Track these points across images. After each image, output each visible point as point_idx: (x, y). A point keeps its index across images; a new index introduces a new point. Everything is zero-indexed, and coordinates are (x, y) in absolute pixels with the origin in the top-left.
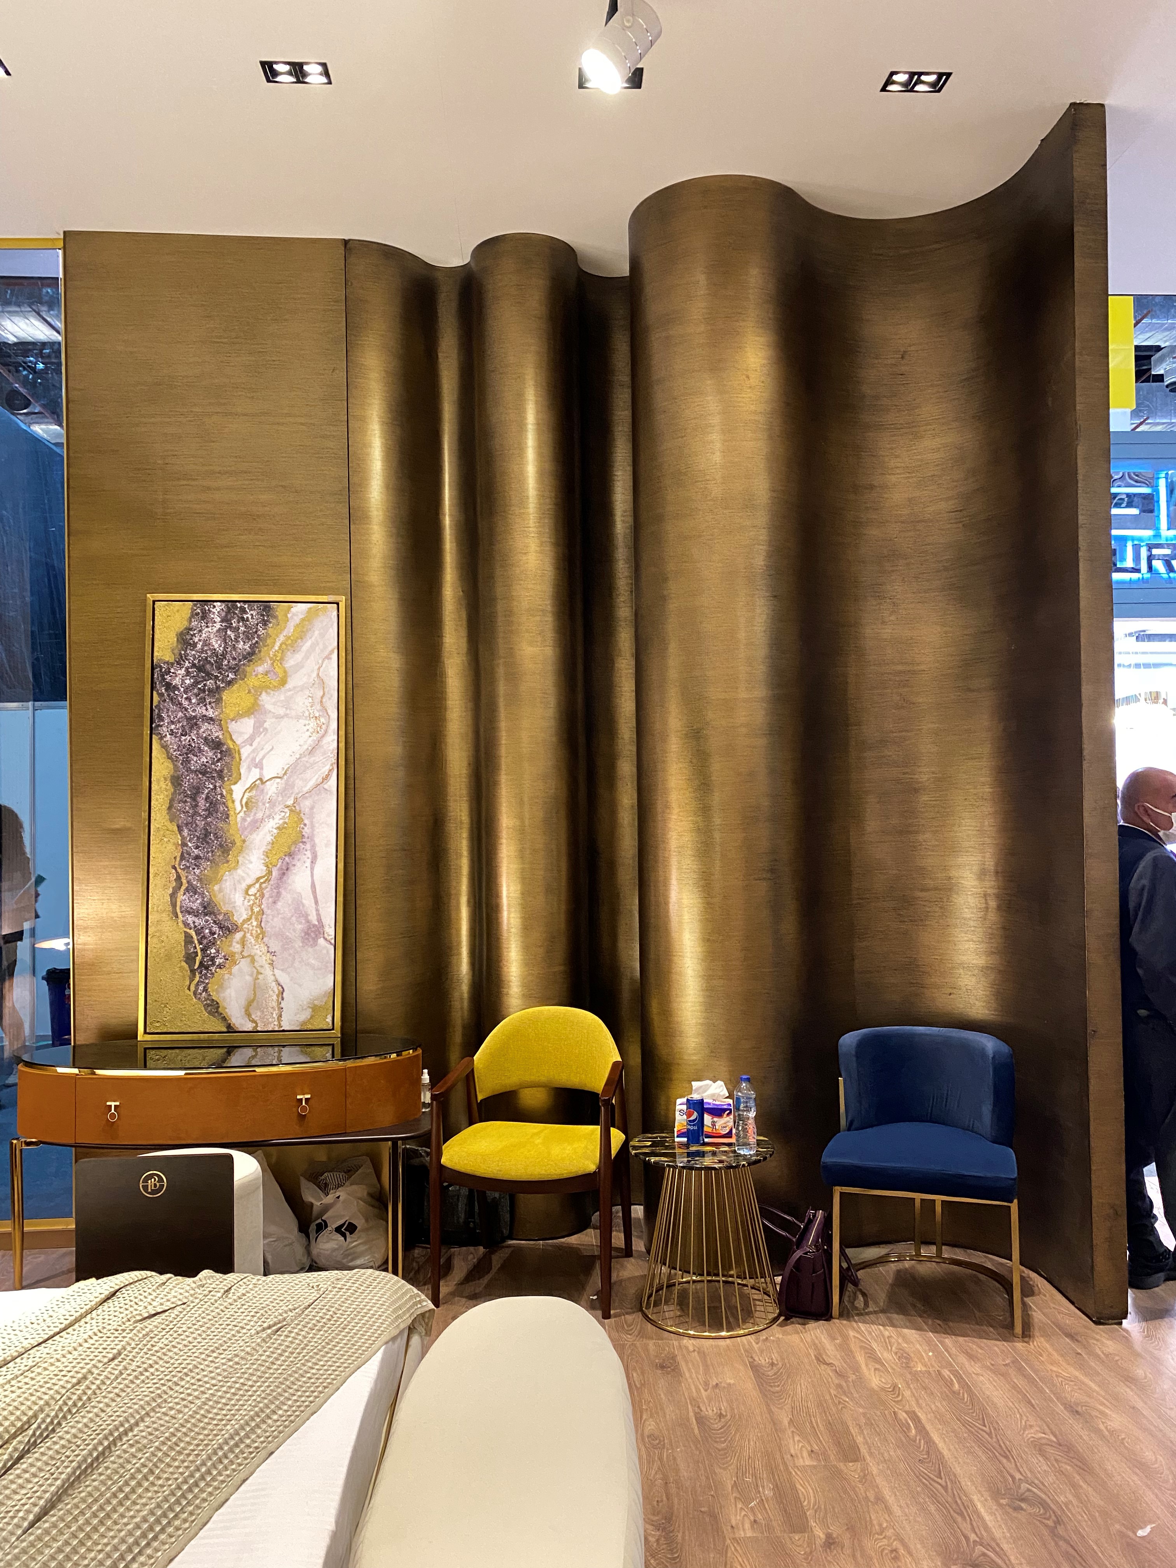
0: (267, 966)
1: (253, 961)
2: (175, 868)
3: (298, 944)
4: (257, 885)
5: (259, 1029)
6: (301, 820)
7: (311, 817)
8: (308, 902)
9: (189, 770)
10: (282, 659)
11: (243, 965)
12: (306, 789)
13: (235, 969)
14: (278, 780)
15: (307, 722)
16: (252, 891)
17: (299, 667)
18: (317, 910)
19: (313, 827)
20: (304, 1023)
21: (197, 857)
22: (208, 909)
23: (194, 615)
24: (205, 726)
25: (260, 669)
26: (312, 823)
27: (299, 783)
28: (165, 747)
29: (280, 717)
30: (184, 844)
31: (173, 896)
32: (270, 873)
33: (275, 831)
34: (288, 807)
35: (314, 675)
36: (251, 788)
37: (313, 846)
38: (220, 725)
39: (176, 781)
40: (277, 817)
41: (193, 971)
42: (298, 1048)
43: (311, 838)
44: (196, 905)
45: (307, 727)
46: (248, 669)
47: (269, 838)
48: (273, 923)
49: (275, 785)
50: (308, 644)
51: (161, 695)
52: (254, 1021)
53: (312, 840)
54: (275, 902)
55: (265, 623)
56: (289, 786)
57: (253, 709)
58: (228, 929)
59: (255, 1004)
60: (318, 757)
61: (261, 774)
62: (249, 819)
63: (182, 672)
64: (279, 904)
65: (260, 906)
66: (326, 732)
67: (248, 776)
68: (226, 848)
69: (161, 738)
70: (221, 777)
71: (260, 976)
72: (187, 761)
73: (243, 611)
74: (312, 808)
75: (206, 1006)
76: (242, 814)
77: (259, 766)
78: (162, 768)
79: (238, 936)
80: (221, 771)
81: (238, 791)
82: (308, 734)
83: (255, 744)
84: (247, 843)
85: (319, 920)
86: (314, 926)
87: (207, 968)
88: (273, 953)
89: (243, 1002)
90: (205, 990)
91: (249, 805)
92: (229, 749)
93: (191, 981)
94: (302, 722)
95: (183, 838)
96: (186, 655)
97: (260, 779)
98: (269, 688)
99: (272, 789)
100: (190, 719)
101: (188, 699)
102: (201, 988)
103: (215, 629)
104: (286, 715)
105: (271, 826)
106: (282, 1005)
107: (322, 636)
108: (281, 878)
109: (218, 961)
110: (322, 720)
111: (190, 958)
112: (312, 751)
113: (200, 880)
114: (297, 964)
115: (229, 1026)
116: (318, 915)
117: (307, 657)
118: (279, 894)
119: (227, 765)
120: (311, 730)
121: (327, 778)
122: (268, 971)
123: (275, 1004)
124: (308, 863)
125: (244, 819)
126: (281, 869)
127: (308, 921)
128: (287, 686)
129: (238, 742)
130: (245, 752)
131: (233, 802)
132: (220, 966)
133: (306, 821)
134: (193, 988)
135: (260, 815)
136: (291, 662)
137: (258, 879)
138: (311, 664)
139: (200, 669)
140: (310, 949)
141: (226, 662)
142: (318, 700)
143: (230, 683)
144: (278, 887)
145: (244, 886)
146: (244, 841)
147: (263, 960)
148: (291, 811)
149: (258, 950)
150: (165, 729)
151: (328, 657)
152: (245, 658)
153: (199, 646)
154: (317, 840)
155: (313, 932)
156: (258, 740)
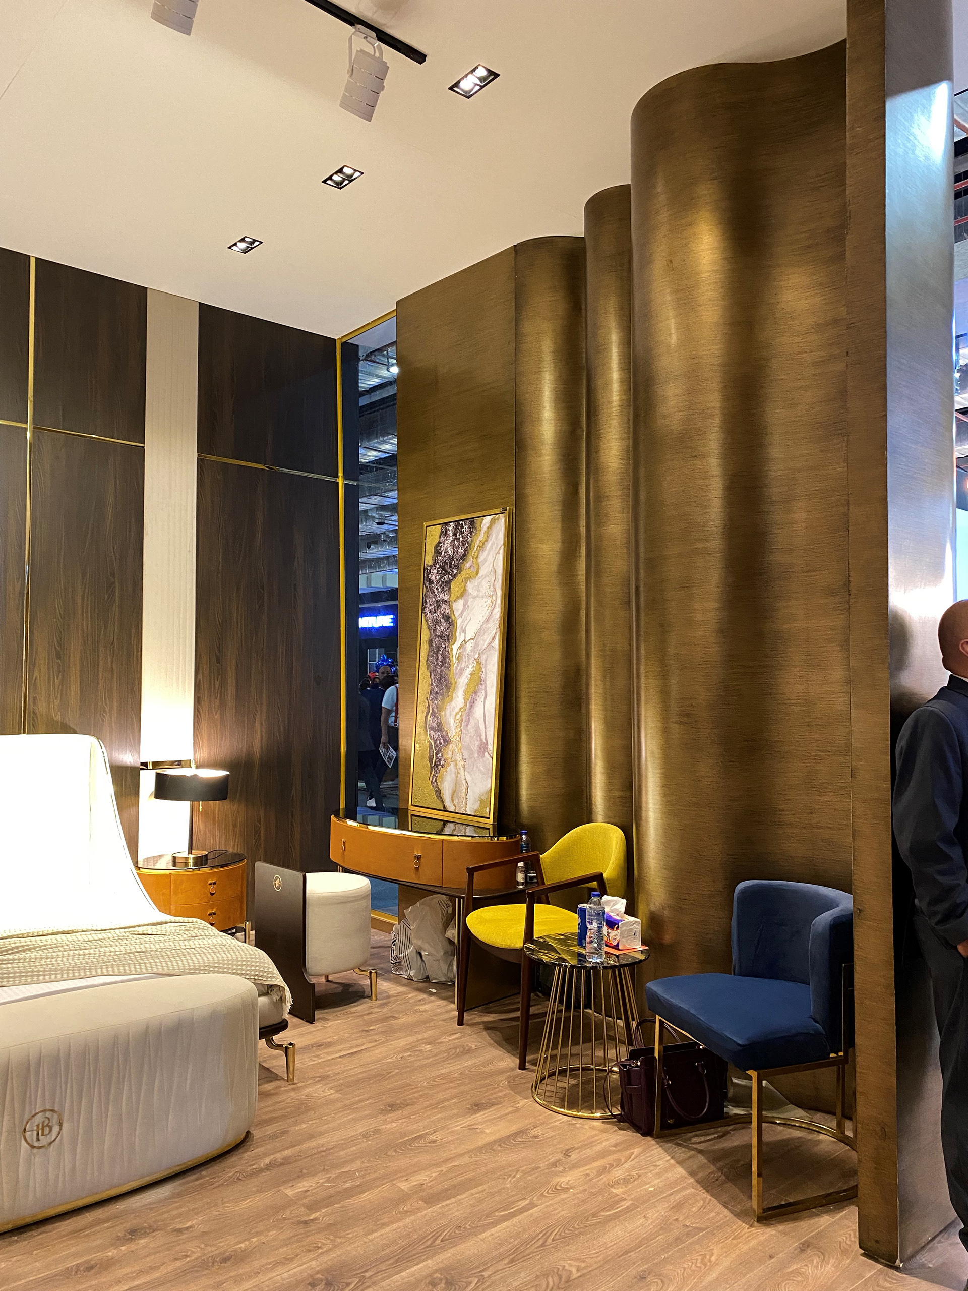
0: (462, 768)
1: (456, 765)
2: (427, 699)
3: (476, 755)
4: (460, 713)
5: (457, 811)
6: (481, 668)
7: (486, 667)
8: (482, 727)
9: (435, 635)
10: (477, 557)
11: (452, 765)
12: (484, 647)
13: (449, 769)
14: (472, 641)
15: (487, 599)
16: (458, 716)
17: (485, 560)
18: (485, 733)
19: (486, 673)
20: (476, 811)
21: (437, 693)
22: (439, 728)
23: (442, 532)
24: (443, 606)
25: (468, 565)
26: (485, 670)
27: (481, 642)
28: (427, 621)
29: (475, 598)
30: (432, 685)
31: (426, 717)
32: (466, 705)
33: (469, 676)
34: (475, 659)
35: (492, 566)
36: (460, 647)
37: (486, 687)
38: (449, 605)
39: (430, 642)
40: (471, 666)
41: (431, 768)
42: (473, 828)
43: (485, 681)
44: (434, 725)
45: (487, 603)
46: (462, 565)
47: (467, 681)
48: (467, 739)
49: (471, 645)
50: (490, 544)
51: (427, 587)
52: (455, 806)
53: (485, 683)
54: (467, 725)
55: (471, 533)
56: (476, 645)
57: (463, 593)
58: (447, 741)
59: (455, 794)
60: (490, 625)
61: (465, 638)
62: (459, 668)
63: (435, 571)
64: (469, 726)
65: (461, 727)
66: (495, 605)
67: (460, 638)
68: (448, 687)
69: (426, 616)
70: (448, 640)
71: (459, 775)
72: (435, 630)
73: (462, 524)
74: (486, 661)
75: (436, 791)
76: (456, 665)
77: (464, 631)
78: (425, 635)
79: (451, 746)
80: (448, 636)
81: (455, 647)
82: (487, 608)
83: (463, 617)
84: (457, 684)
85: (486, 740)
86: (484, 743)
87: (437, 767)
88: (464, 760)
89: (451, 792)
90: (436, 781)
91: (459, 658)
92: (452, 621)
93: (431, 774)
94: (485, 600)
95: (432, 680)
96: (438, 559)
97: (465, 640)
98: (471, 577)
99: (469, 646)
100: (437, 602)
101: (437, 589)
102: (434, 779)
103: (450, 541)
104: (478, 596)
105: (468, 671)
106: (467, 797)
107: (496, 537)
108: (470, 709)
109: (442, 762)
110: (494, 597)
111: (431, 760)
112: (487, 620)
113: (437, 708)
114: (475, 769)
115: (444, 807)
116: (486, 735)
117: (488, 554)
118: (469, 718)
119: (451, 632)
120: (488, 605)
121: (493, 639)
122: (462, 771)
123: (464, 795)
124: (483, 700)
125: (457, 668)
126: (470, 702)
127: (481, 740)
128: (480, 575)
129: (456, 616)
130: (459, 622)
131: (453, 656)
132: (443, 766)
133: (483, 670)
134: (431, 779)
135: (463, 665)
136: (481, 558)
137: (461, 709)
138: (490, 559)
139: (443, 568)
140: (481, 760)
141: (453, 563)
142: (492, 584)
143: (454, 577)
144: (469, 715)
145: (454, 713)
146: (456, 683)
147: (460, 764)
148: (477, 662)
149: (459, 757)
150: (427, 609)
151: (498, 553)
152: (462, 558)
153: (443, 553)
154: (487, 683)
155: (483, 747)
156: (465, 613)
